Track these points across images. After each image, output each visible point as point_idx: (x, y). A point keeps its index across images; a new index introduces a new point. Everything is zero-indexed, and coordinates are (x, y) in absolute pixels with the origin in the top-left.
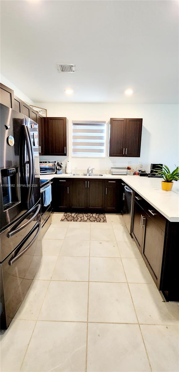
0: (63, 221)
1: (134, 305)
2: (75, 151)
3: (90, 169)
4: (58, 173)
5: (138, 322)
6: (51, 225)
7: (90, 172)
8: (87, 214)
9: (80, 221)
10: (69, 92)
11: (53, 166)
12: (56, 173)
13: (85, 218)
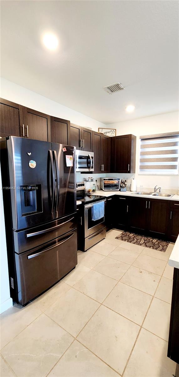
0: (117, 239)
1: (131, 354)
2: (142, 168)
3: (157, 188)
4: (121, 190)
5: (123, 374)
6: (104, 240)
7: (158, 191)
8: (147, 237)
9: (134, 243)
10: (130, 109)
11: (117, 183)
12: (120, 190)
13: (142, 241)
